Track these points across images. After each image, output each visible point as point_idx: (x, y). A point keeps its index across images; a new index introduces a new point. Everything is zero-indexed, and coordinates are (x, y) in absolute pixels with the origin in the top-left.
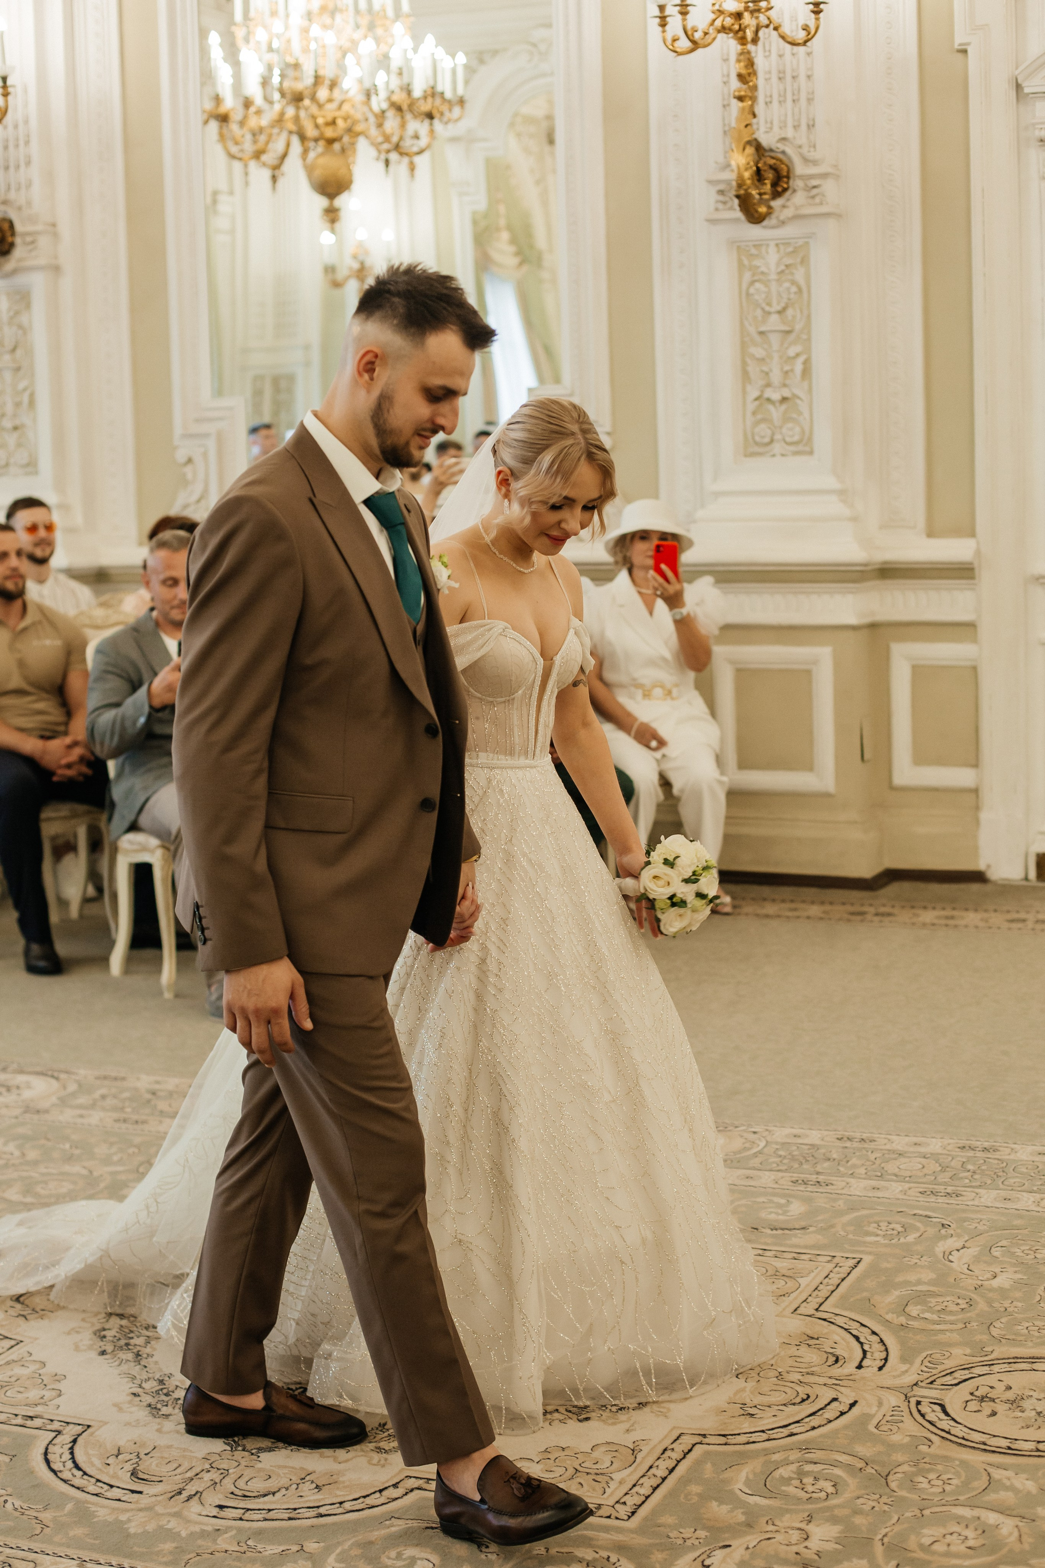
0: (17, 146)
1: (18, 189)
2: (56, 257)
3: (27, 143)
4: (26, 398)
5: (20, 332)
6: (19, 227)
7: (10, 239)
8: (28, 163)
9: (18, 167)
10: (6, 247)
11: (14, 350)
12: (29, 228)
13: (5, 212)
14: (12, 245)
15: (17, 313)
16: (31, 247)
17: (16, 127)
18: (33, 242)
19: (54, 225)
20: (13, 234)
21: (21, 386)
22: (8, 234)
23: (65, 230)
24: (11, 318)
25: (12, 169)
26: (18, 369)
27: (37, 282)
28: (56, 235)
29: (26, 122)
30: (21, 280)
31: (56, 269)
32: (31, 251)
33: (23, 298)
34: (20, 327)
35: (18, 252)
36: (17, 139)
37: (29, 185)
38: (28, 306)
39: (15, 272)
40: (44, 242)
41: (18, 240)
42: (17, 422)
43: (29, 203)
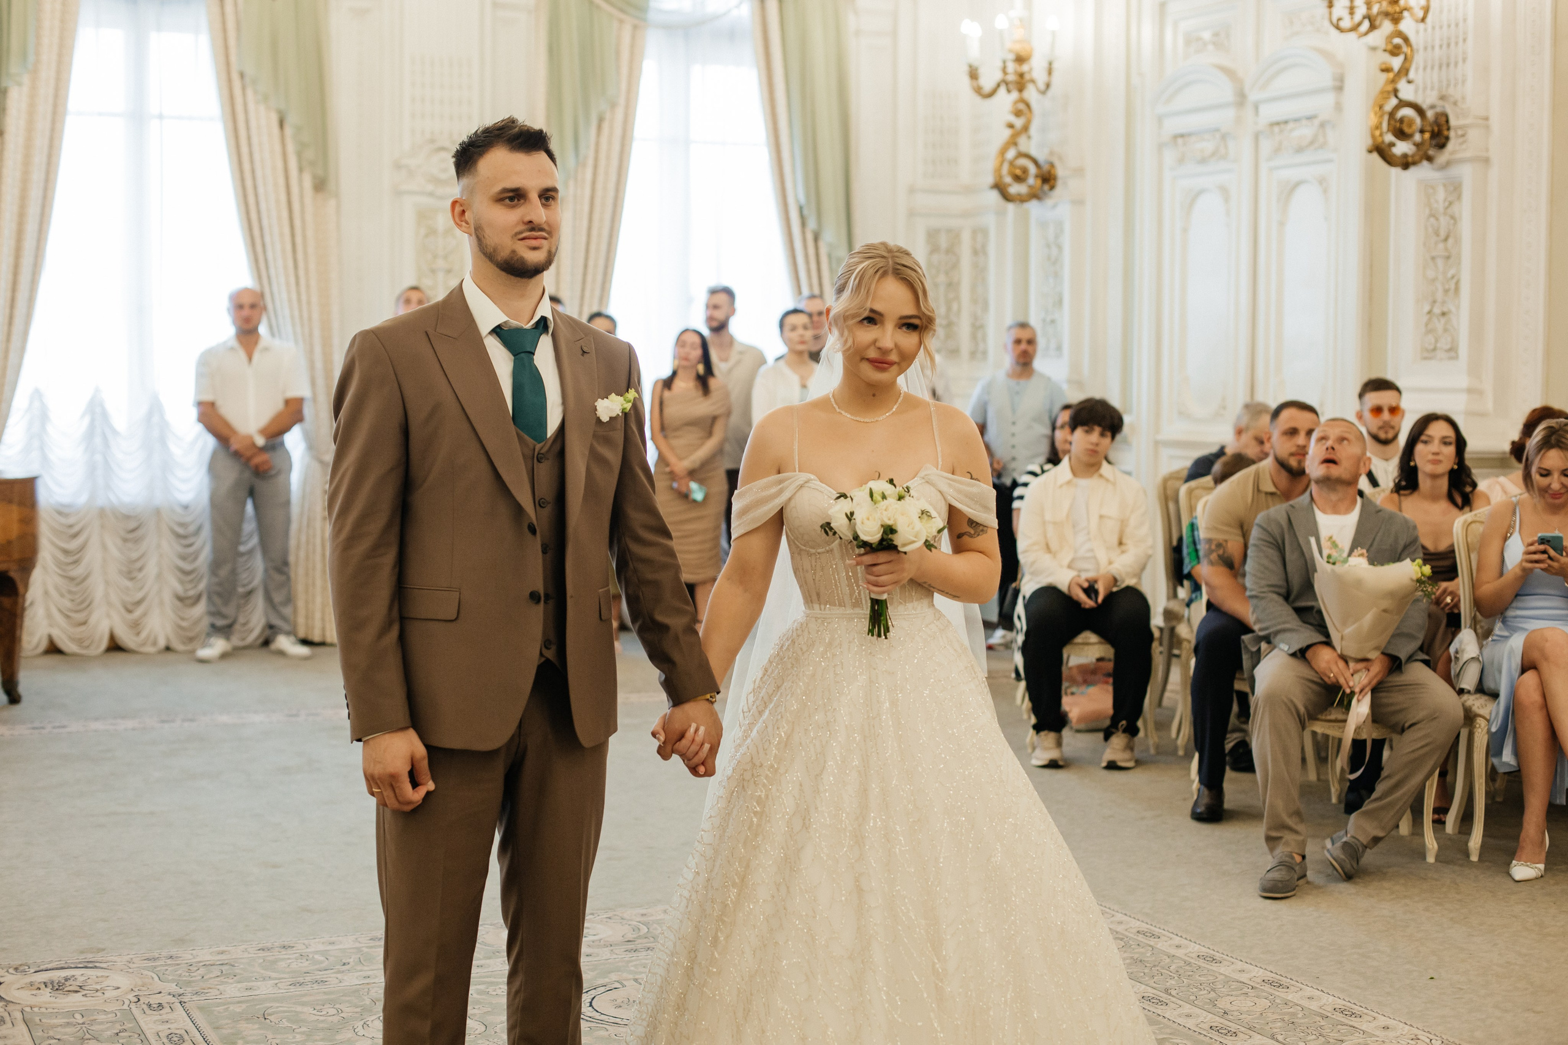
0: (1457, 43)
1: (1455, 85)
2: (1487, 150)
3: (1465, 40)
4: (1453, 286)
5: (1452, 221)
6: (1453, 122)
7: (1446, 133)
8: (1464, 60)
9: (1456, 64)
10: (1443, 140)
11: (1446, 239)
12: (1461, 122)
13: (1443, 107)
14: (1447, 138)
15: (1451, 203)
16: (1461, 140)
17: (1457, 25)
18: (1463, 136)
19: (1487, 119)
20: (1448, 129)
21: (1449, 275)
22: (1445, 127)
23: (1495, 123)
24: (1447, 208)
25: (1452, 66)
26: (1448, 257)
27: (1466, 173)
28: (1487, 128)
29: (1465, 20)
30: (1454, 171)
31: (1486, 161)
32: (1462, 144)
33: (1455, 189)
34: (1453, 217)
35: (1451, 146)
36: (1457, 37)
37: (1464, 82)
38: (1459, 197)
39: (1448, 164)
40: (1473, 135)
41: (1452, 134)
42: (1445, 309)
43: (1463, 98)
